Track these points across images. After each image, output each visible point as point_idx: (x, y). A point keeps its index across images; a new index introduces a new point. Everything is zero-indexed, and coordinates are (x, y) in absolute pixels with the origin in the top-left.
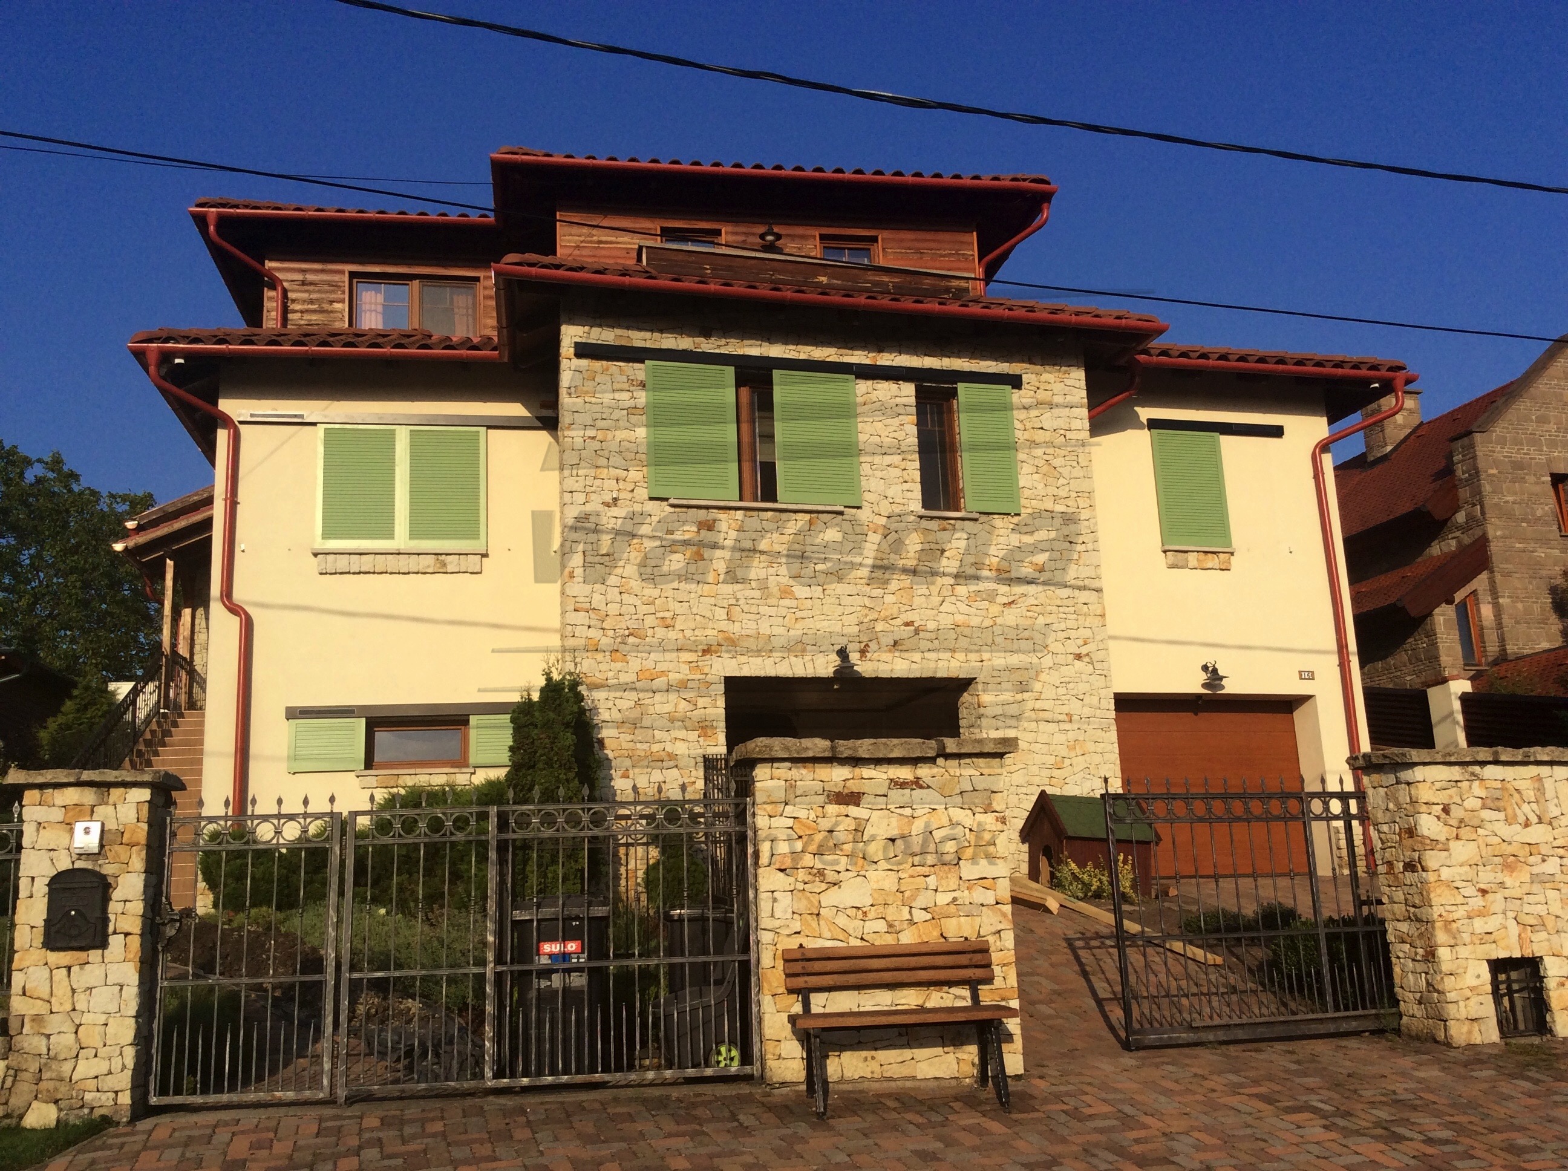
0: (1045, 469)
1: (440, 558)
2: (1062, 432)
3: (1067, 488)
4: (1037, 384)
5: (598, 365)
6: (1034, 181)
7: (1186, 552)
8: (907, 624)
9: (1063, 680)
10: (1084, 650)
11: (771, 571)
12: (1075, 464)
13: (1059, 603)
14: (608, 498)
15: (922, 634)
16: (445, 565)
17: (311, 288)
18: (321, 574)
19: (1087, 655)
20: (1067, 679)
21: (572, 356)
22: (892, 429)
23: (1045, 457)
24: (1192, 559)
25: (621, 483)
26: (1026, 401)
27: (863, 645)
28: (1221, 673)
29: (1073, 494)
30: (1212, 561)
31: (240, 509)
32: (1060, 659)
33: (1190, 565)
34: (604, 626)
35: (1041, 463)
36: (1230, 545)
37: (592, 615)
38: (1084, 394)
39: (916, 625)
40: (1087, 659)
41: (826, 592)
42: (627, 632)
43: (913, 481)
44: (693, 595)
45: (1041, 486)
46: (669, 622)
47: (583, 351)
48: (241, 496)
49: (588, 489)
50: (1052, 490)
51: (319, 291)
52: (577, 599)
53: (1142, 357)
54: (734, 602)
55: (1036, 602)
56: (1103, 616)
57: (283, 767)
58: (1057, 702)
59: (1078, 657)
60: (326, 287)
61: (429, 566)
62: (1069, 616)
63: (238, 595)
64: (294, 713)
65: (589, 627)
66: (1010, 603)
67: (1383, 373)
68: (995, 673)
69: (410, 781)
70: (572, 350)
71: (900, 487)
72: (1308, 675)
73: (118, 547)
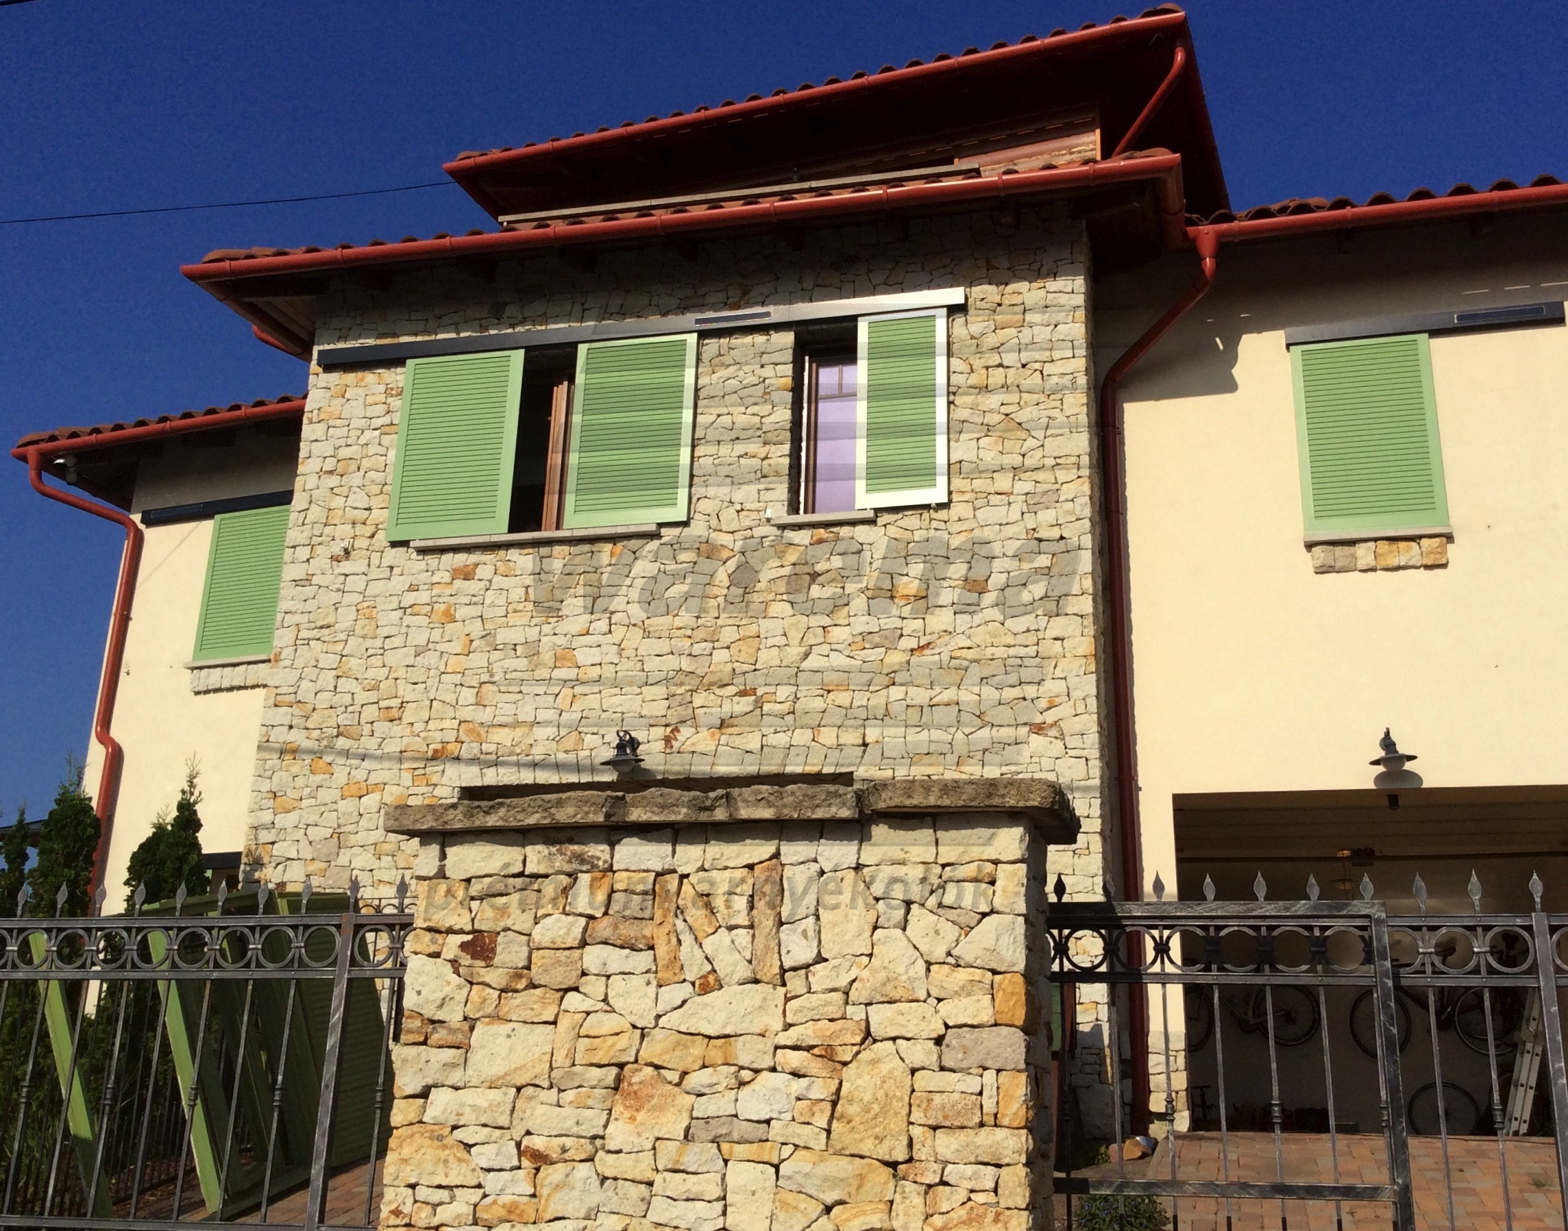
0: (1001, 428)
2: (1037, 366)
4: (998, 299)
5: (351, 378)
7: (1352, 543)
8: (743, 693)
9: (1006, 769)
10: (1048, 718)
12: (1055, 413)
13: (1010, 640)
14: (337, 549)
18: (197, 693)
19: (1055, 724)
20: (1015, 768)
21: (321, 370)
22: (750, 401)
23: (1004, 409)
24: (1364, 554)
25: (359, 527)
26: (977, 328)
27: (669, 729)
30: (1411, 553)
31: (132, 625)
32: (1006, 734)
33: (1361, 564)
34: (309, 723)
35: (995, 419)
36: (1447, 524)
37: (296, 711)
38: (1081, 300)
39: (759, 693)
41: (625, 654)
42: (336, 731)
44: (432, 673)
45: (992, 455)
46: (394, 713)
47: (330, 360)
48: (135, 613)
49: (316, 540)
50: (1011, 460)
52: (279, 691)
54: (485, 678)
59: (1039, 729)
63: (116, 725)
68: (885, 763)
70: (318, 362)
71: (753, 488)
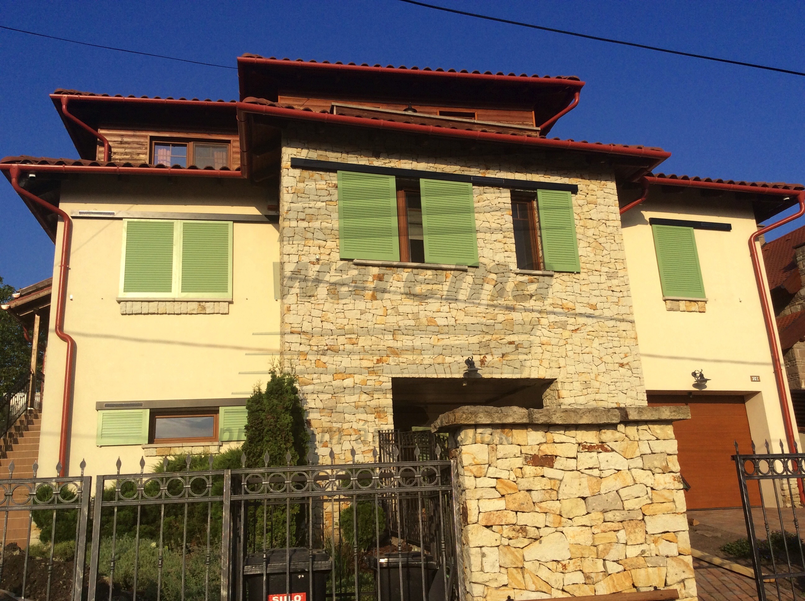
0: (594, 244)
1: (201, 304)
2: (604, 221)
3: (608, 256)
4: (587, 191)
5: (306, 173)
6: (570, 78)
7: (678, 300)
8: (511, 343)
9: (613, 380)
10: (625, 361)
11: (422, 308)
12: (612, 241)
13: (608, 330)
14: (313, 259)
15: (520, 349)
16: (204, 308)
17: (127, 146)
18: (123, 314)
19: (627, 364)
20: (616, 380)
21: (289, 167)
22: (496, 218)
23: (594, 237)
24: (682, 305)
25: (322, 249)
26: (581, 202)
27: (482, 356)
28: (706, 377)
29: (613, 261)
30: (694, 307)
31: (70, 273)
32: (610, 367)
33: (681, 309)
34: (311, 343)
35: (591, 240)
36: (705, 297)
37: (303, 336)
38: (616, 198)
39: (516, 343)
40: (627, 367)
41: (458, 322)
42: (326, 348)
43: (511, 251)
44: (370, 323)
45: (592, 255)
46: (354, 340)
47: (296, 164)
48: (72, 265)
49: (300, 253)
50: (599, 258)
51: (131, 148)
52: (292, 325)
53: (648, 178)
54: (397, 328)
55: (593, 330)
56: (636, 338)
57: (93, 442)
58: (610, 395)
59: (622, 365)
60: (136, 146)
61: (194, 309)
62: (614, 339)
63: (68, 328)
64: (102, 406)
65: (301, 344)
66: (576, 330)
67: (792, 190)
68: (569, 376)
69: (178, 451)
70: (289, 163)
71: (502, 255)
72: (756, 379)
73: (4, 307)
